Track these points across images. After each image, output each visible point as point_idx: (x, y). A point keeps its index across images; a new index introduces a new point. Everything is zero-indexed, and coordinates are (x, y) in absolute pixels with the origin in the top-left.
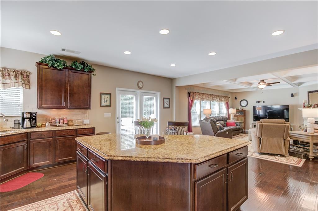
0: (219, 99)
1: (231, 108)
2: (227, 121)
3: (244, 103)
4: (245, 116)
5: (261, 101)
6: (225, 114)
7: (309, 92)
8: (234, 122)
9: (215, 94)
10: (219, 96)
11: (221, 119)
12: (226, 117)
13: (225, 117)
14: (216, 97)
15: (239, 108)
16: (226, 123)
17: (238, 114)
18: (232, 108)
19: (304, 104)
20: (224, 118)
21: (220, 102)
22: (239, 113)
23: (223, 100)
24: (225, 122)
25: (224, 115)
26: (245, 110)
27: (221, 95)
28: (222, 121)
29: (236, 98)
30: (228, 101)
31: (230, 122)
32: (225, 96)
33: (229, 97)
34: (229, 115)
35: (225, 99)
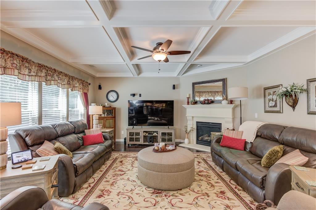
0: (68, 84)
1: (92, 104)
2: (86, 131)
3: (112, 96)
4: (115, 117)
5: (137, 94)
6: (81, 115)
7: (194, 84)
8: (100, 132)
9: (56, 69)
10: (66, 75)
11: (69, 129)
12: (83, 124)
13: (80, 124)
14: (57, 75)
15: (106, 104)
16: (83, 138)
17: (104, 114)
18: (95, 104)
19: (188, 100)
20: (79, 126)
21: (70, 90)
22: (106, 113)
23: (76, 85)
24: (81, 135)
25: (80, 119)
26: (115, 108)
27: (73, 75)
28: (74, 133)
29: (100, 87)
30: (88, 90)
31: (92, 134)
32: (81, 80)
33: (90, 84)
34: (88, 117)
35: (81, 86)
